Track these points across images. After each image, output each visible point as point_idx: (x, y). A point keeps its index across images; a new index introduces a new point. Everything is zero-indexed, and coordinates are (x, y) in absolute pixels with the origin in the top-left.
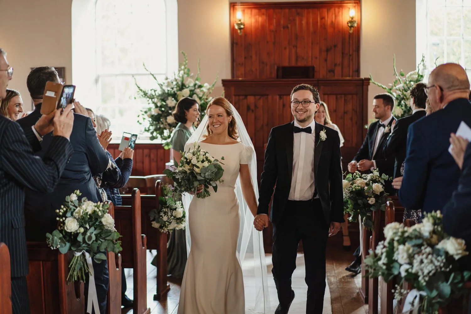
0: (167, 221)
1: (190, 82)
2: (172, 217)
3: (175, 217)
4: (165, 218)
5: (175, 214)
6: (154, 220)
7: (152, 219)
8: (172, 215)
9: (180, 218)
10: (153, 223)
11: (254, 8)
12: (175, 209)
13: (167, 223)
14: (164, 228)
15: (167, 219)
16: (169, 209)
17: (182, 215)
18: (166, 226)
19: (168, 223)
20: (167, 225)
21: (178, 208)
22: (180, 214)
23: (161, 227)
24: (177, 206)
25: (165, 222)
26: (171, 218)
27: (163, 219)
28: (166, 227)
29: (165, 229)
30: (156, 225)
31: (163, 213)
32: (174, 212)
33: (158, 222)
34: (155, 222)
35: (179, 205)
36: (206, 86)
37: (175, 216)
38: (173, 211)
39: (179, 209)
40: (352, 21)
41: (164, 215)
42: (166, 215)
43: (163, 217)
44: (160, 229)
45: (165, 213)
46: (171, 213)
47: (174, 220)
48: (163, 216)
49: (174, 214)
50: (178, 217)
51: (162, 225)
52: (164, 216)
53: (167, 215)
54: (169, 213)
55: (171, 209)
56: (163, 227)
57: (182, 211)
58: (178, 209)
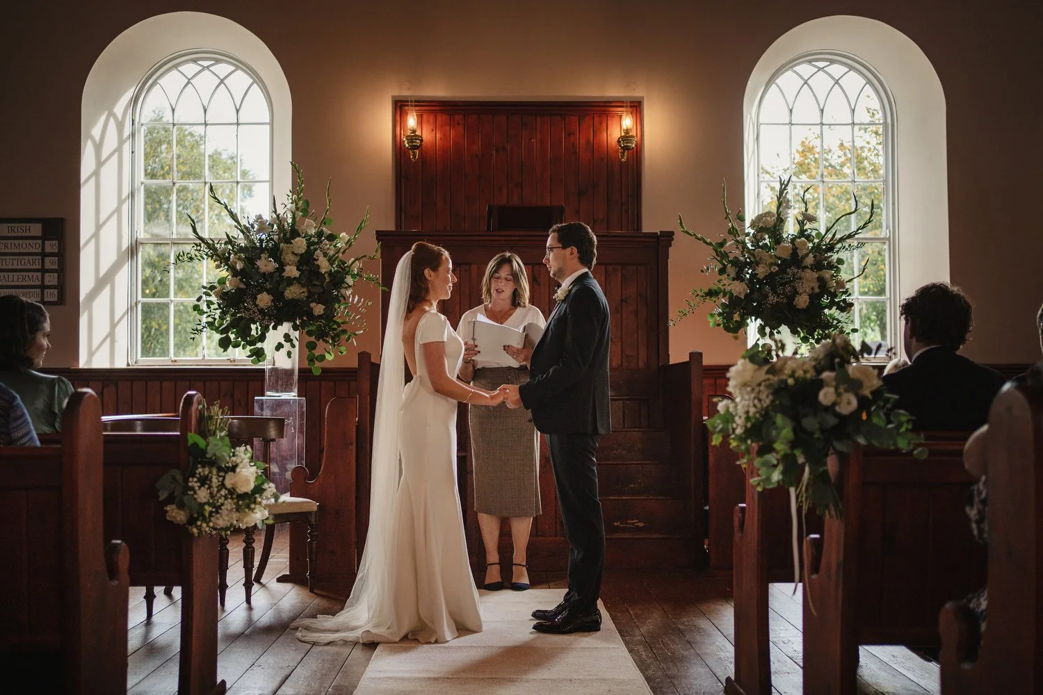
0: (208, 503)
1: (309, 226)
2: (223, 492)
3: (232, 492)
4: (203, 495)
5: (232, 481)
6: (170, 500)
7: (163, 495)
8: (223, 485)
9: (246, 494)
10: (168, 508)
11: (441, 111)
12: (233, 469)
13: (208, 508)
14: (199, 523)
15: (208, 496)
16: (214, 471)
17: (252, 486)
18: (203, 516)
19: (211, 509)
20: (207, 514)
21: (241, 465)
22: (248, 481)
23: (192, 521)
24: (238, 461)
25: (202, 505)
26: (218, 495)
27: (196, 496)
28: (204, 519)
29: (201, 525)
30: (176, 515)
31: (195, 479)
32: (230, 475)
33: (181, 506)
34: (174, 506)
35: (243, 456)
36: (343, 237)
37: (233, 488)
38: (226, 472)
39: (243, 470)
40: (626, 137)
41: (199, 484)
42: (207, 486)
43: (195, 493)
44: (190, 527)
45: (204, 481)
46: (221, 479)
47: (230, 501)
48: (197, 488)
49: (228, 483)
50: (239, 492)
51: (195, 515)
52: (200, 487)
53: (210, 487)
54: (214, 480)
55: (220, 469)
56: (197, 519)
57: (252, 474)
58: (242, 468)
